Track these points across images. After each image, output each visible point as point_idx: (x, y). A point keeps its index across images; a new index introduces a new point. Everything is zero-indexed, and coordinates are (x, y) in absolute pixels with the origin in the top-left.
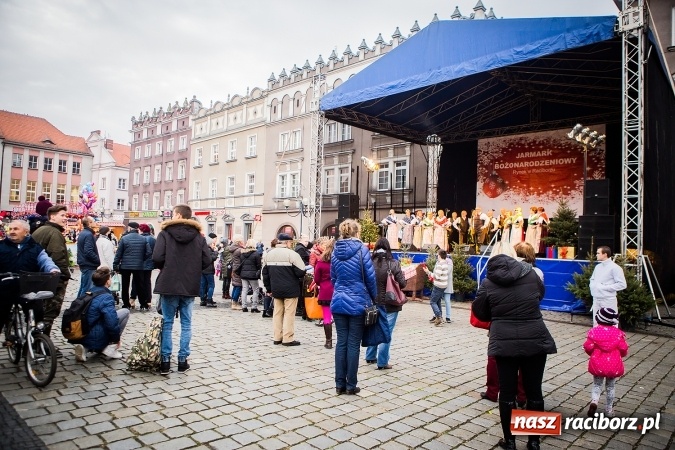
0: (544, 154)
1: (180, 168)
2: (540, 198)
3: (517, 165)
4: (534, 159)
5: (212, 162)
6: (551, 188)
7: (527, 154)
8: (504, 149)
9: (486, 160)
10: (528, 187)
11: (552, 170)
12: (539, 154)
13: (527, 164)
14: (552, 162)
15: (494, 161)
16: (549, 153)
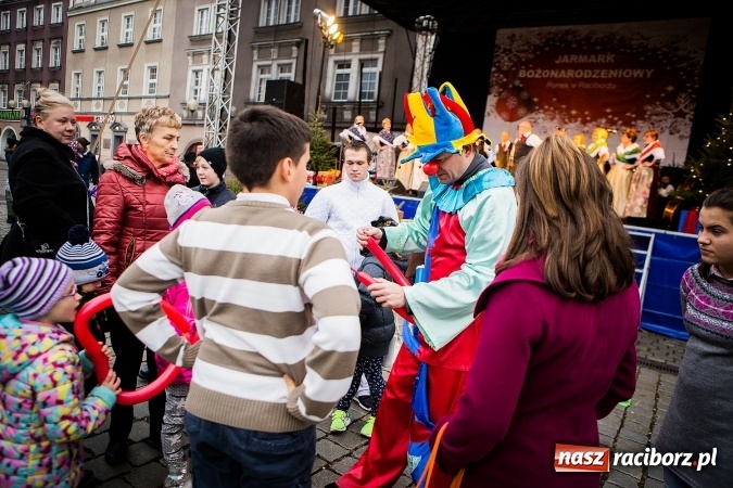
0: (601, 59)
1: (52, 52)
2: (586, 129)
3: (554, 74)
4: (583, 66)
5: (98, 45)
6: (605, 115)
7: (574, 58)
8: (537, 47)
9: (506, 63)
10: (568, 110)
11: (610, 86)
12: (593, 59)
13: (571, 73)
14: (613, 73)
15: (518, 64)
16: (610, 58)
